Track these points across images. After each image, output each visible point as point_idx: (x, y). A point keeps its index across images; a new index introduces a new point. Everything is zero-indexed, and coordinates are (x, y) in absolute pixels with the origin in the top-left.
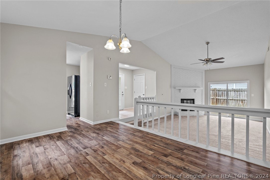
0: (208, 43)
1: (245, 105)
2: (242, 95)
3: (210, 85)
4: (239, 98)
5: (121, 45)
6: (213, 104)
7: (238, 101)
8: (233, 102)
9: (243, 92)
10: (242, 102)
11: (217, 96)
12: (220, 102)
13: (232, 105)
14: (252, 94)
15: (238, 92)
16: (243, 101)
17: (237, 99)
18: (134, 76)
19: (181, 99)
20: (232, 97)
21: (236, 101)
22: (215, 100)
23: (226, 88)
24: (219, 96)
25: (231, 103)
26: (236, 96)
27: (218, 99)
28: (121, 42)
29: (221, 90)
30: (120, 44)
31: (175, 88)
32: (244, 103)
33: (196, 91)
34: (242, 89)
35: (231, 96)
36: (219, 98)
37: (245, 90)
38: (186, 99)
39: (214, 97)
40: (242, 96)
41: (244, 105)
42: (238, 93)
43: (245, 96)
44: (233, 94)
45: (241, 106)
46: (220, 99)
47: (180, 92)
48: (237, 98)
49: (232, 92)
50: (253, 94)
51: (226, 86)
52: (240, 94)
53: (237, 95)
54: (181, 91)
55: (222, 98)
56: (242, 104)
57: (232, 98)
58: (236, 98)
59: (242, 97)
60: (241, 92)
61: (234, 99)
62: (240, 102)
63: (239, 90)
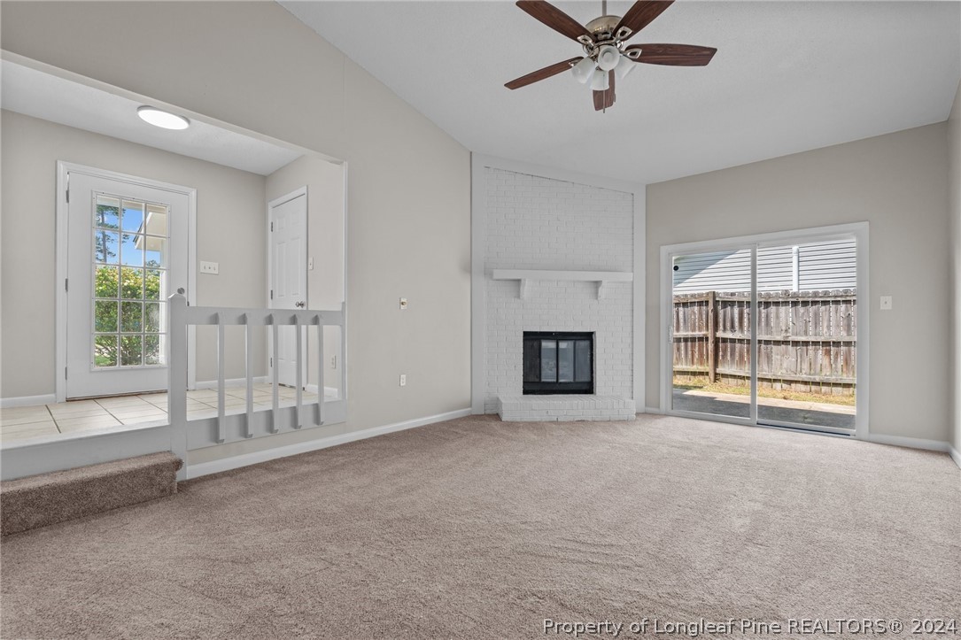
1: (839, 366)
2: (826, 318)
3: (670, 261)
4: (815, 335)
6: (701, 364)
7: (811, 347)
8: (786, 353)
9: (833, 307)
10: (828, 353)
11: (721, 327)
12: (733, 354)
13: (785, 365)
14: (883, 299)
15: (812, 309)
16: (833, 348)
17: (804, 339)
18: (270, 208)
19: (524, 332)
20: (784, 328)
21: (799, 346)
22: (711, 346)
23: (750, 290)
24: (728, 325)
25: (779, 357)
26: (800, 324)
27: (725, 340)
29: (734, 299)
31: (488, 273)
32: (836, 358)
33: (600, 289)
34: (826, 293)
35: (778, 324)
36: (729, 335)
37: (842, 296)
38: (551, 333)
39: (708, 330)
40: (825, 325)
41: (836, 368)
42: (808, 310)
43: (838, 326)
44: (787, 315)
45: (824, 370)
46: (733, 341)
47: (519, 297)
48: (806, 333)
49: (782, 309)
50: (889, 299)
51: (749, 281)
52: (816, 315)
53: (807, 323)
54: (526, 290)
55: (743, 337)
56: (826, 361)
57: (784, 334)
58: (802, 333)
59: (825, 330)
60: (822, 307)
61: (790, 339)
62: (817, 350)
63: (816, 297)
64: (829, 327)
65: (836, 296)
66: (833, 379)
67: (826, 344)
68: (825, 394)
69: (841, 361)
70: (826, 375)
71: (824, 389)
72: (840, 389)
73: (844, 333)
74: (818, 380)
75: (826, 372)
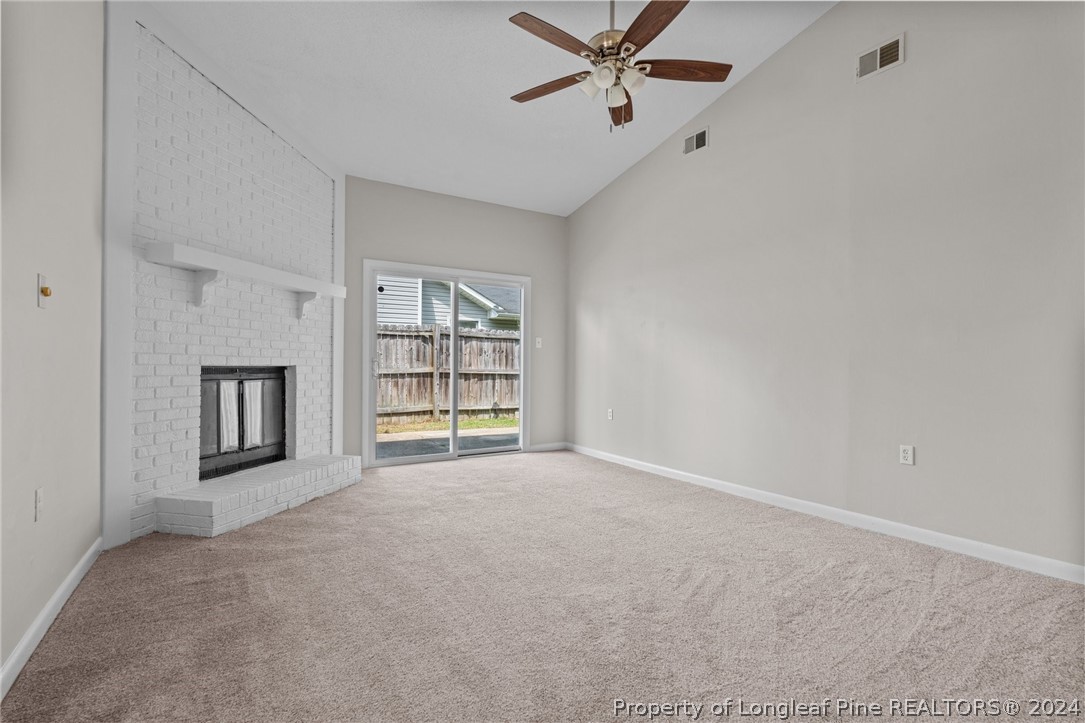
1: (405, 396)
2: (394, 351)
3: (374, 280)
4: (387, 368)
9: (399, 340)
10: (396, 384)
14: (537, 340)
16: (400, 380)
19: (203, 369)
32: (402, 389)
33: (306, 303)
37: (406, 331)
40: (394, 357)
41: (402, 398)
43: (403, 359)
50: (541, 340)
52: (387, 347)
56: (395, 393)
59: (394, 363)
60: (391, 340)
62: (387, 383)
63: (387, 330)
64: (396, 359)
65: (402, 331)
66: (400, 409)
67: (394, 376)
68: (395, 424)
69: (405, 392)
70: (395, 406)
71: (394, 419)
72: (405, 417)
73: (408, 366)
74: (389, 411)
75: (395, 402)
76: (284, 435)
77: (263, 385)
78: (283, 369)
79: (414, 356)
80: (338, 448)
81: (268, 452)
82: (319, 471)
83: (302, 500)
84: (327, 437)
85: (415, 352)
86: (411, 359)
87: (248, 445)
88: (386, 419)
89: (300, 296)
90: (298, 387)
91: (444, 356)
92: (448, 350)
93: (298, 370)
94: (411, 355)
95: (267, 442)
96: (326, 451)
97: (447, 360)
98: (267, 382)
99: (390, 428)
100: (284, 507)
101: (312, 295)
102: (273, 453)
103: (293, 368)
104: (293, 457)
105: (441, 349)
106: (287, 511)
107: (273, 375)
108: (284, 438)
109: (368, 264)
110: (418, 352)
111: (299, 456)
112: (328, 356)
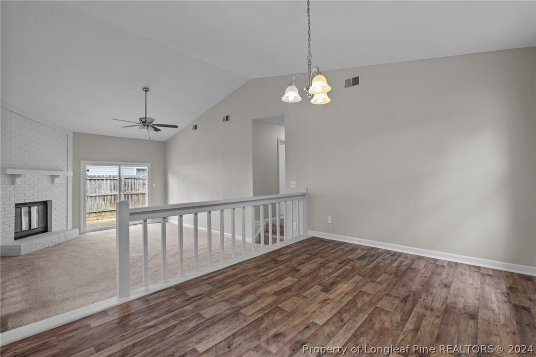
0: (146, 90)
2: (103, 186)
4: (99, 193)
5: (311, 91)
7: (97, 198)
9: (105, 182)
10: (104, 199)
14: (153, 184)
16: (106, 198)
17: (95, 195)
19: (16, 205)
21: (93, 198)
26: (93, 190)
28: (310, 85)
30: (308, 89)
32: (107, 201)
34: (103, 176)
40: (103, 189)
41: (107, 205)
42: (96, 183)
43: (107, 189)
48: (95, 193)
50: (155, 184)
52: (99, 185)
53: (96, 188)
56: (103, 203)
60: (101, 182)
62: (99, 199)
64: (104, 189)
65: (107, 178)
66: (106, 210)
67: (103, 196)
69: (108, 203)
70: (103, 208)
71: (103, 214)
72: (108, 213)
73: (109, 192)
74: (100, 211)
75: (104, 207)
76: (47, 224)
77: (38, 207)
78: (46, 202)
79: (113, 188)
80: (70, 226)
81: (41, 230)
82: (61, 235)
83: (54, 244)
84: (66, 223)
85: (113, 186)
86: (111, 189)
87: (32, 228)
88: (99, 214)
89: (53, 177)
90: (53, 207)
91: (127, 187)
92: (128, 184)
93: (53, 201)
94: (111, 187)
95: (40, 226)
96: (65, 228)
97: (128, 189)
98: (40, 206)
99: (100, 218)
100: (47, 246)
101: (58, 176)
102: (43, 230)
103: (51, 201)
104: (51, 231)
105: (125, 184)
106: (48, 247)
107: (42, 204)
108: (47, 225)
109: (82, 162)
110: (114, 186)
111: (53, 230)
112: (66, 195)
